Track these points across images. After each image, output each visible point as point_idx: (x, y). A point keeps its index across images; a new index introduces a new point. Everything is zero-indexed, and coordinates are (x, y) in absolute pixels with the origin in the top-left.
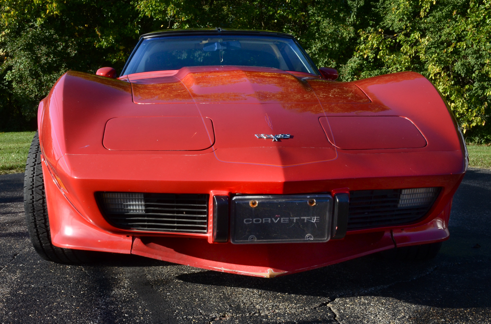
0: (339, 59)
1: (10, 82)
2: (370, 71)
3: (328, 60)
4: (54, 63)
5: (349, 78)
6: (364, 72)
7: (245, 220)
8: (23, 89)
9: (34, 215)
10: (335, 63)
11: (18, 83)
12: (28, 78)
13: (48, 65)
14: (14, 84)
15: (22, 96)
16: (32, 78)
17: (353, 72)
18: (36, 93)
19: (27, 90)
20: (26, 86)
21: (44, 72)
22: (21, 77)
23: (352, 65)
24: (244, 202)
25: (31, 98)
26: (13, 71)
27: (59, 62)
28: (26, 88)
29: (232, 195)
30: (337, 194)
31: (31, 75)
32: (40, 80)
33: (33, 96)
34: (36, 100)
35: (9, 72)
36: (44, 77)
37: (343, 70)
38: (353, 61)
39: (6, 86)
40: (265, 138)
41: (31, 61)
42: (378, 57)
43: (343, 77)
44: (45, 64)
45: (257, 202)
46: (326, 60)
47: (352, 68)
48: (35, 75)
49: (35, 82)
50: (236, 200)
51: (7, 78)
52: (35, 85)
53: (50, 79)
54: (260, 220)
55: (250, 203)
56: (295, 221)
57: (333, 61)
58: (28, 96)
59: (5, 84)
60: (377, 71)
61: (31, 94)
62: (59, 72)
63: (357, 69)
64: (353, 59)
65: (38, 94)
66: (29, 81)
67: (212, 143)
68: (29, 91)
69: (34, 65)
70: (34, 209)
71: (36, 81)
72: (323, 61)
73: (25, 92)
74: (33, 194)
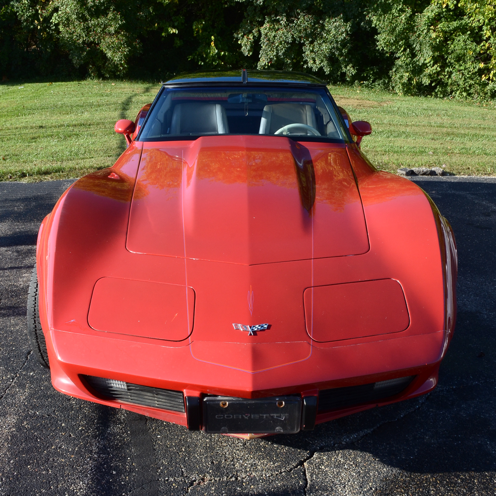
0: (416, 5)
1: (57, 25)
2: (448, 22)
3: (403, 6)
4: (101, 6)
5: (425, 29)
6: (442, 24)
7: (216, 416)
8: (70, 34)
9: (37, 342)
10: (410, 10)
11: (65, 26)
12: (74, 21)
13: (95, 7)
14: (61, 28)
15: (69, 41)
16: (79, 21)
17: (430, 23)
18: (84, 38)
19: (74, 34)
20: (73, 30)
21: (92, 15)
22: (67, 19)
23: (429, 14)
24: (214, 403)
25: (79, 44)
26: (60, 13)
27: (107, 4)
28: (73, 32)
29: (203, 395)
30: (305, 398)
31: (78, 18)
32: (88, 25)
33: (81, 41)
34: (84, 46)
35: (55, 14)
36: (91, 21)
37: (418, 20)
38: (430, 10)
39: (52, 30)
40: (242, 330)
41: (77, 4)
42: (459, 5)
43: (417, 29)
44: (92, 7)
45: (227, 403)
46: (401, 7)
47: (428, 18)
48: (82, 18)
49: (82, 27)
50: (207, 401)
51: (54, 21)
52: (83, 29)
53: (98, 24)
54: (232, 416)
55: (221, 404)
56: (265, 418)
57: (408, 8)
58: (75, 41)
59: (52, 28)
60: (456, 22)
61: (79, 39)
62: (107, 16)
63: (434, 19)
64: (430, 8)
65: (86, 39)
66: (77, 25)
67: (189, 333)
68: (77, 36)
69: (81, 8)
70: (37, 336)
71: (84, 25)
72: (397, 9)
73: (73, 37)
74: (35, 323)
